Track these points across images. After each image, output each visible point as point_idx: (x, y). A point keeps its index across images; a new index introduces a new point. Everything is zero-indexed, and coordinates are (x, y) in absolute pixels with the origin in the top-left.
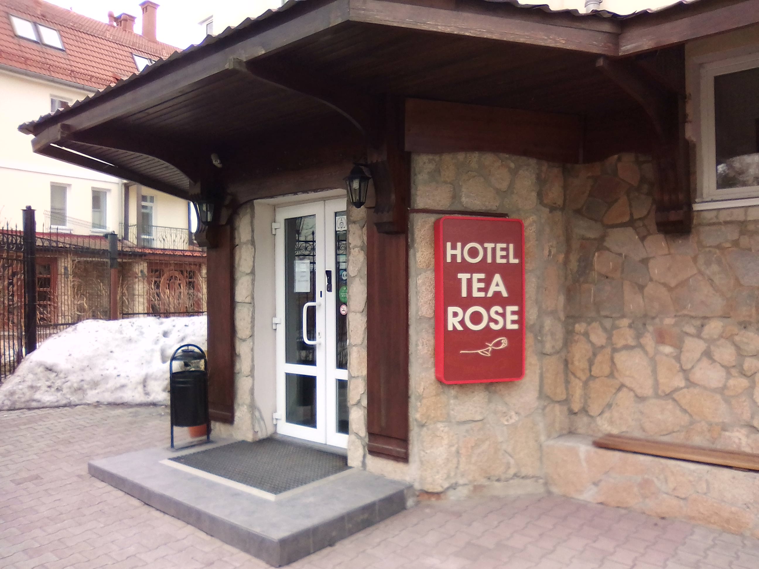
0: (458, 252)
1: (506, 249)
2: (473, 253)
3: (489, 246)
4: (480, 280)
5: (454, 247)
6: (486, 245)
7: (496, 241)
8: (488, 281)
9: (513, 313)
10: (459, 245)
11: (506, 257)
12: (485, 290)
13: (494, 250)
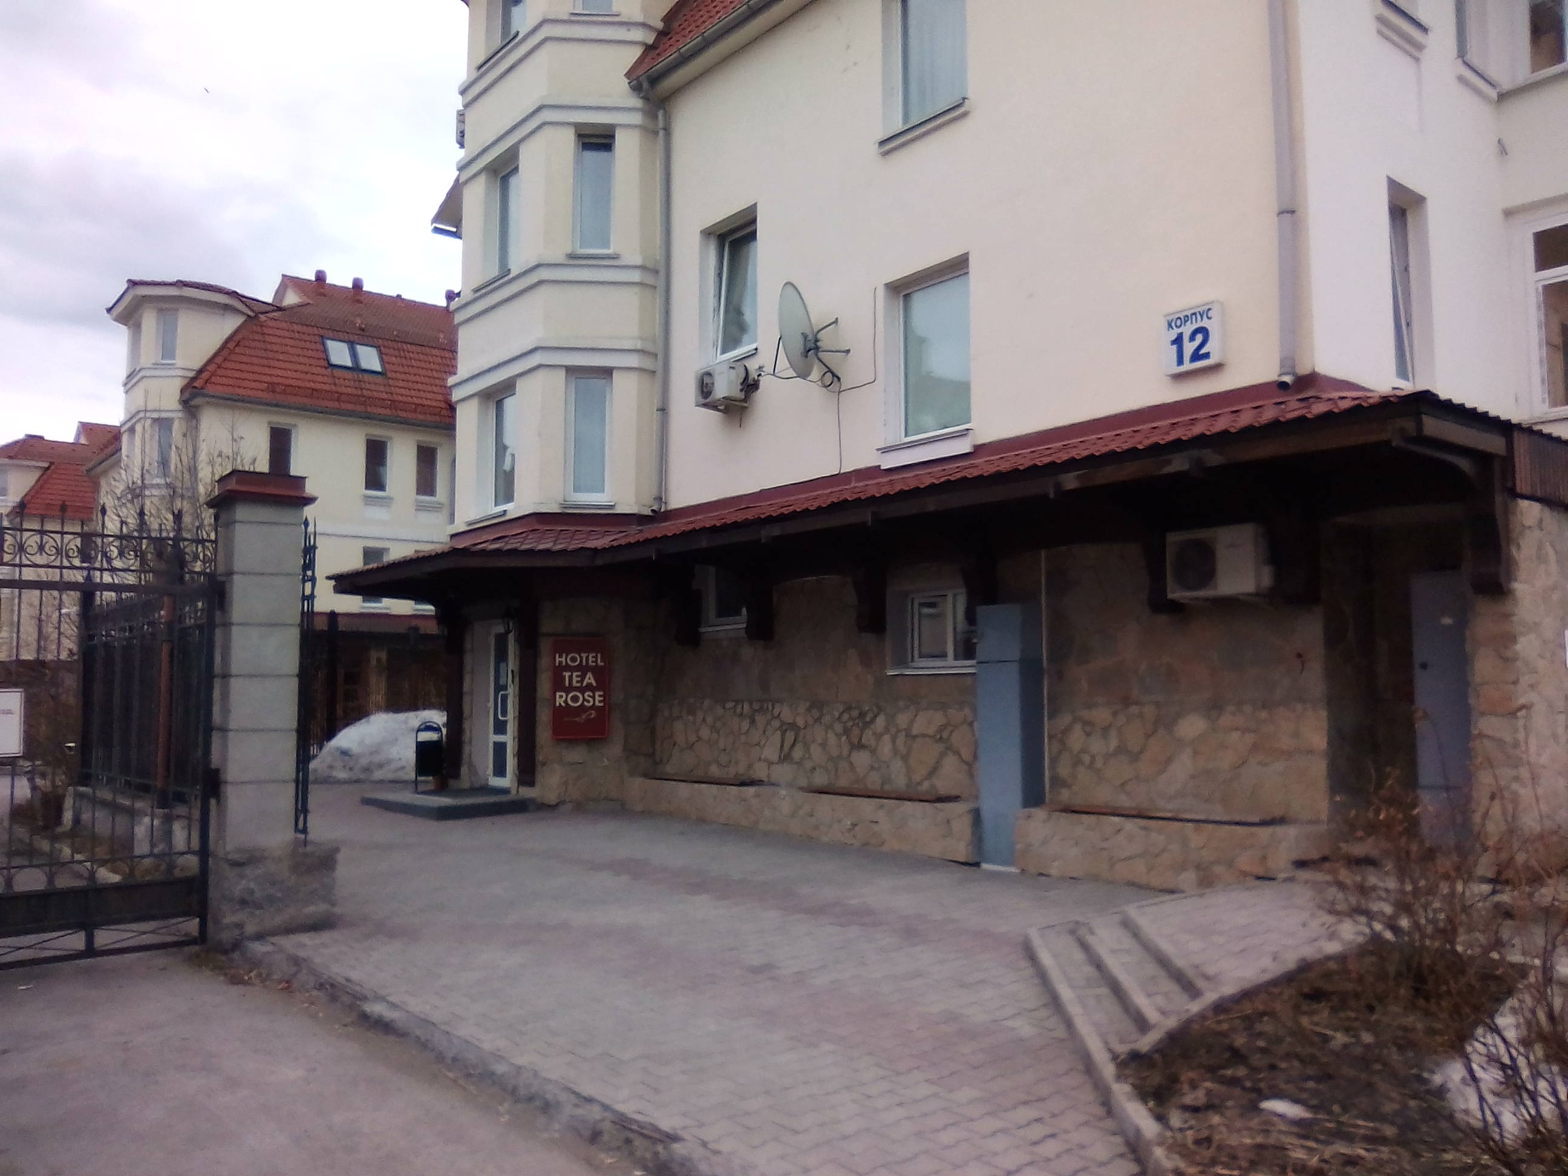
0: (563, 660)
1: (596, 657)
2: (573, 660)
3: (584, 655)
4: (577, 676)
5: (560, 656)
6: (582, 655)
7: (589, 652)
8: (583, 677)
9: (600, 696)
10: (564, 656)
11: (596, 661)
12: (582, 682)
13: (587, 658)
